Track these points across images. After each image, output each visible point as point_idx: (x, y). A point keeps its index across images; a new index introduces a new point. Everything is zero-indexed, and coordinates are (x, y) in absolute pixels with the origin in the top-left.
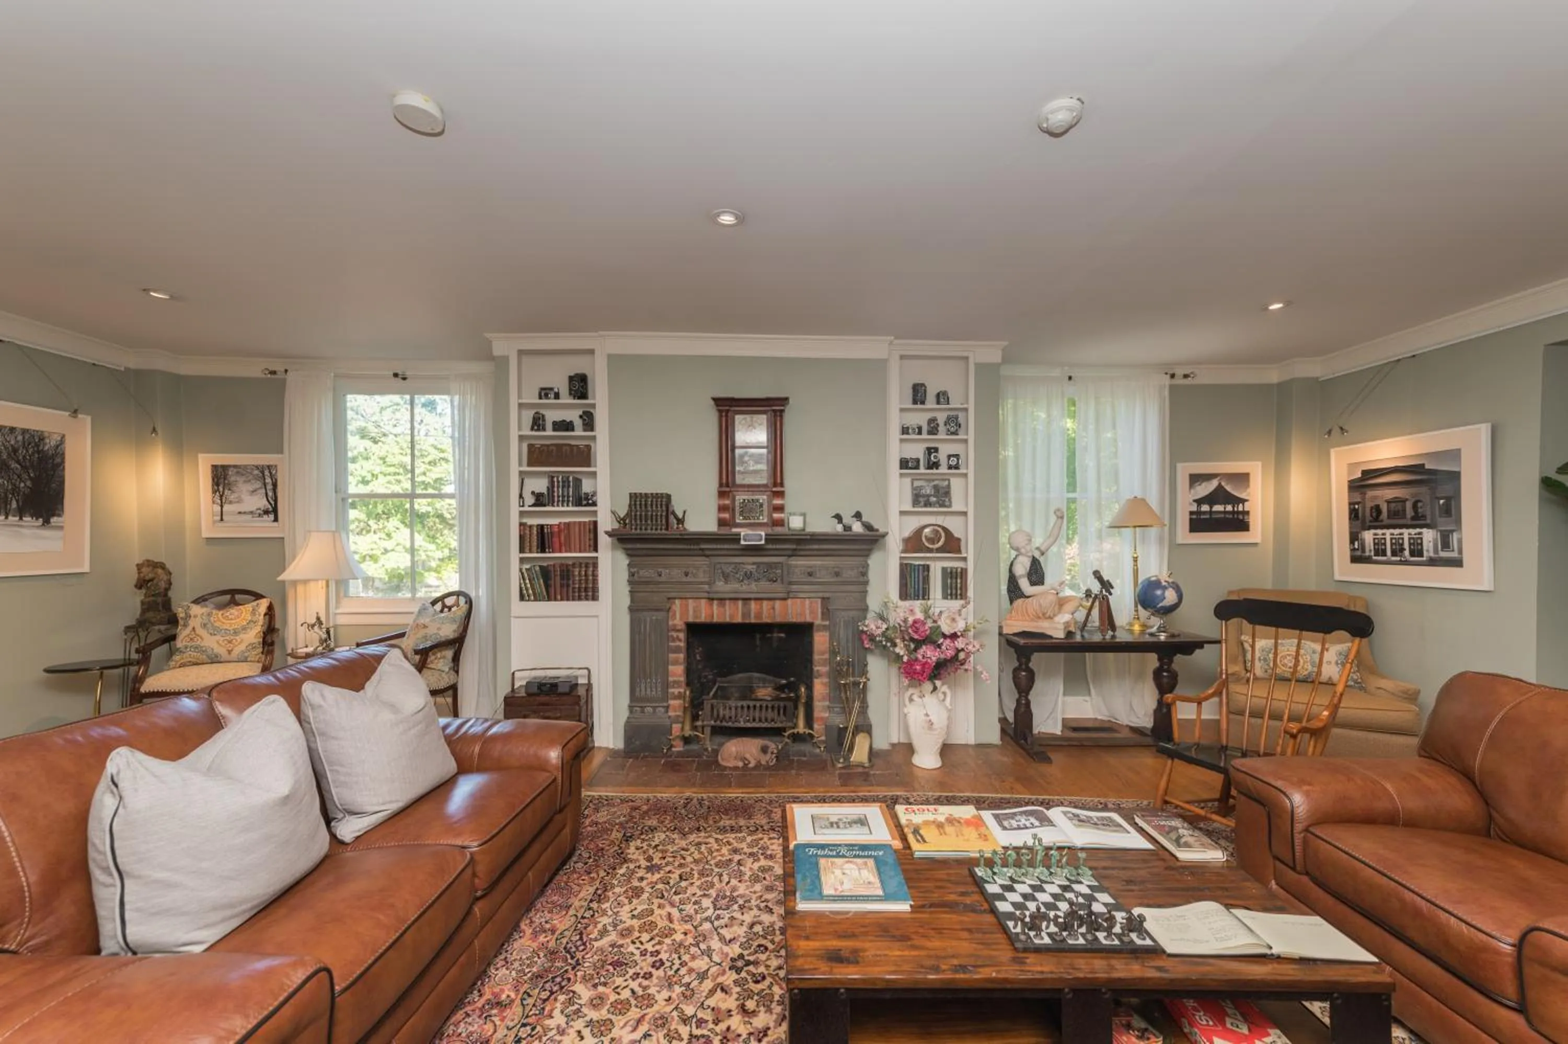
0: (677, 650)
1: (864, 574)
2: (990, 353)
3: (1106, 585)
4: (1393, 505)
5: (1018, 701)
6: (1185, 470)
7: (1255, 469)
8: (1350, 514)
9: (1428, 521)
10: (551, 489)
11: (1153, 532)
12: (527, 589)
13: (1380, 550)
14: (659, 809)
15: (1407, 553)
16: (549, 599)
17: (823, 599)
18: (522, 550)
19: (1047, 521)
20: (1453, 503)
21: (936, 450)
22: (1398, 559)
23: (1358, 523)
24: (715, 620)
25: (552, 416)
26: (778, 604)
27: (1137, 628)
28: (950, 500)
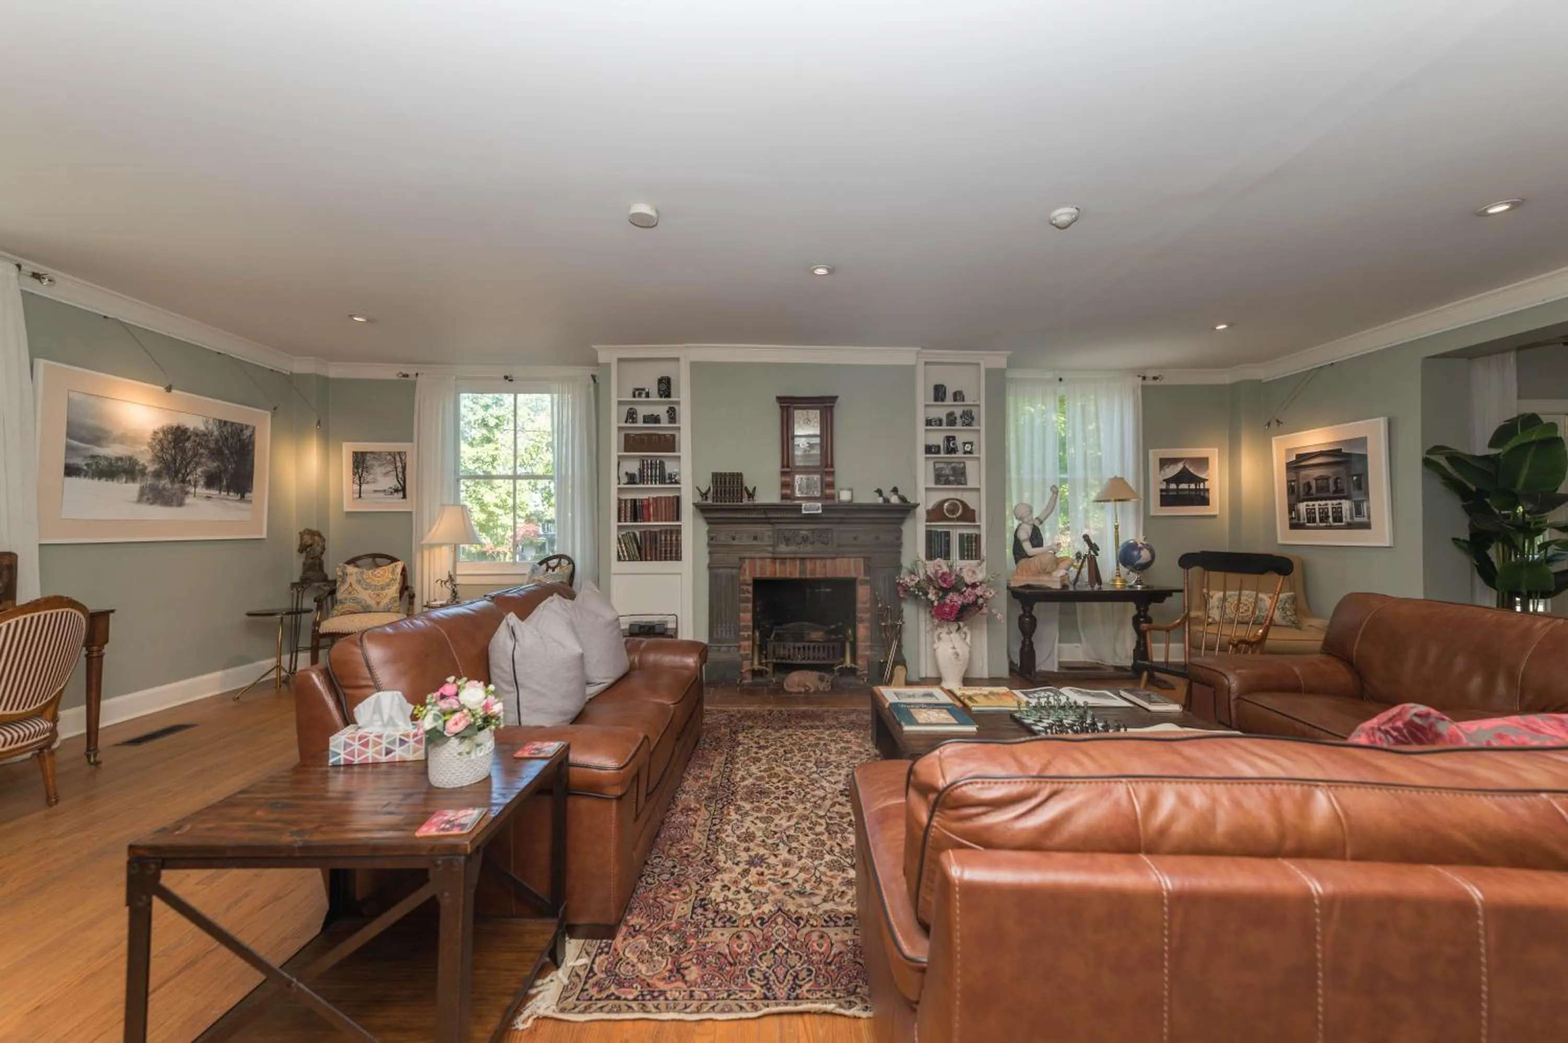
0: (746, 600)
1: (899, 538)
2: (997, 360)
3: (1094, 547)
4: (1319, 482)
5: (1023, 643)
6: (1155, 455)
7: (1213, 454)
8: (1288, 489)
9: (1346, 494)
10: (641, 471)
11: (1130, 506)
12: (623, 552)
13: (1311, 519)
14: (749, 716)
15: (1331, 519)
16: (641, 560)
17: (864, 558)
18: (619, 520)
19: (1044, 497)
20: (1363, 478)
21: (954, 438)
22: (1324, 524)
23: (1294, 497)
24: (778, 576)
25: (642, 411)
26: (829, 562)
27: (1118, 583)
28: (966, 480)
